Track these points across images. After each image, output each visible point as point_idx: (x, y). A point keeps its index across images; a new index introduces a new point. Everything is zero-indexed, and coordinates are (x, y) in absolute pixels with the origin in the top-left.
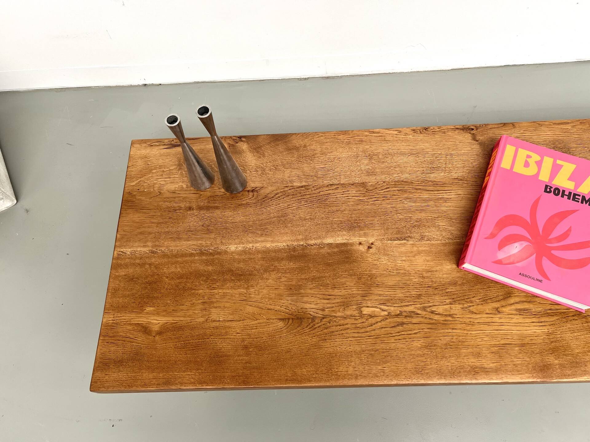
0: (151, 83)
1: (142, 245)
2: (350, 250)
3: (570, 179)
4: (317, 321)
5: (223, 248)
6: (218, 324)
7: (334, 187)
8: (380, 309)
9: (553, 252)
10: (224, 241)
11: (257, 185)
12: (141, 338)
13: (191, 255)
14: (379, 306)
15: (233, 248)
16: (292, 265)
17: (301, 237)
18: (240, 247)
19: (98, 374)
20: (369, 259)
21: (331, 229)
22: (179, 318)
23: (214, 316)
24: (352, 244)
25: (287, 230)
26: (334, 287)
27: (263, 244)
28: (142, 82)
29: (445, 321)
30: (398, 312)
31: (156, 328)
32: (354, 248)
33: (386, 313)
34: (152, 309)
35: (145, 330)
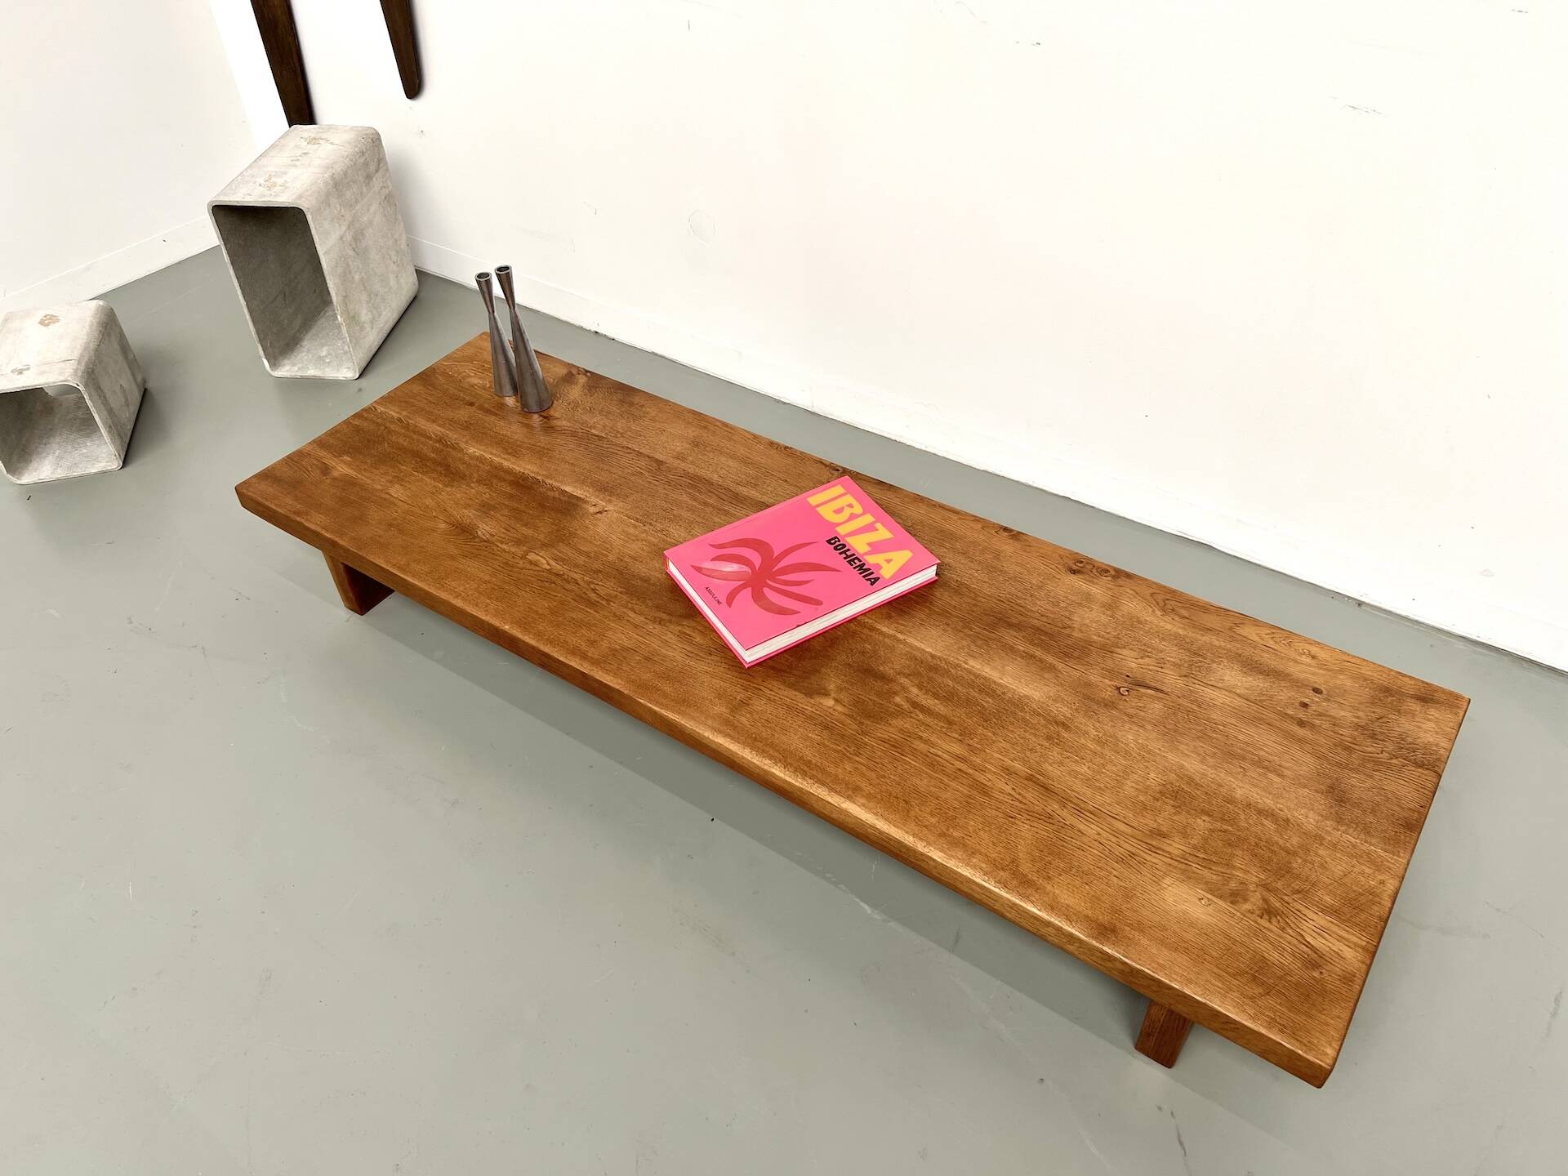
0: (604, 333)
1: (398, 410)
2: (578, 506)
3: (877, 530)
4: (477, 540)
5: (463, 445)
6: (388, 497)
7: (629, 451)
8: (547, 561)
9: (766, 590)
10: (470, 442)
11: (557, 415)
12: (316, 474)
13: (430, 438)
14: (547, 559)
15: (471, 450)
16: (508, 489)
17: (545, 473)
18: (478, 453)
19: (254, 480)
20: (587, 521)
21: (583, 482)
22: (363, 478)
23: (392, 491)
24: (585, 502)
25: (538, 462)
26: (526, 525)
27: (502, 461)
28: (594, 329)
29: (598, 602)
30: (561, 573)
31: (335, 474)
32: (584, 506)
33: (548, 567)
34: (349, 459)
35: (326, 470)
